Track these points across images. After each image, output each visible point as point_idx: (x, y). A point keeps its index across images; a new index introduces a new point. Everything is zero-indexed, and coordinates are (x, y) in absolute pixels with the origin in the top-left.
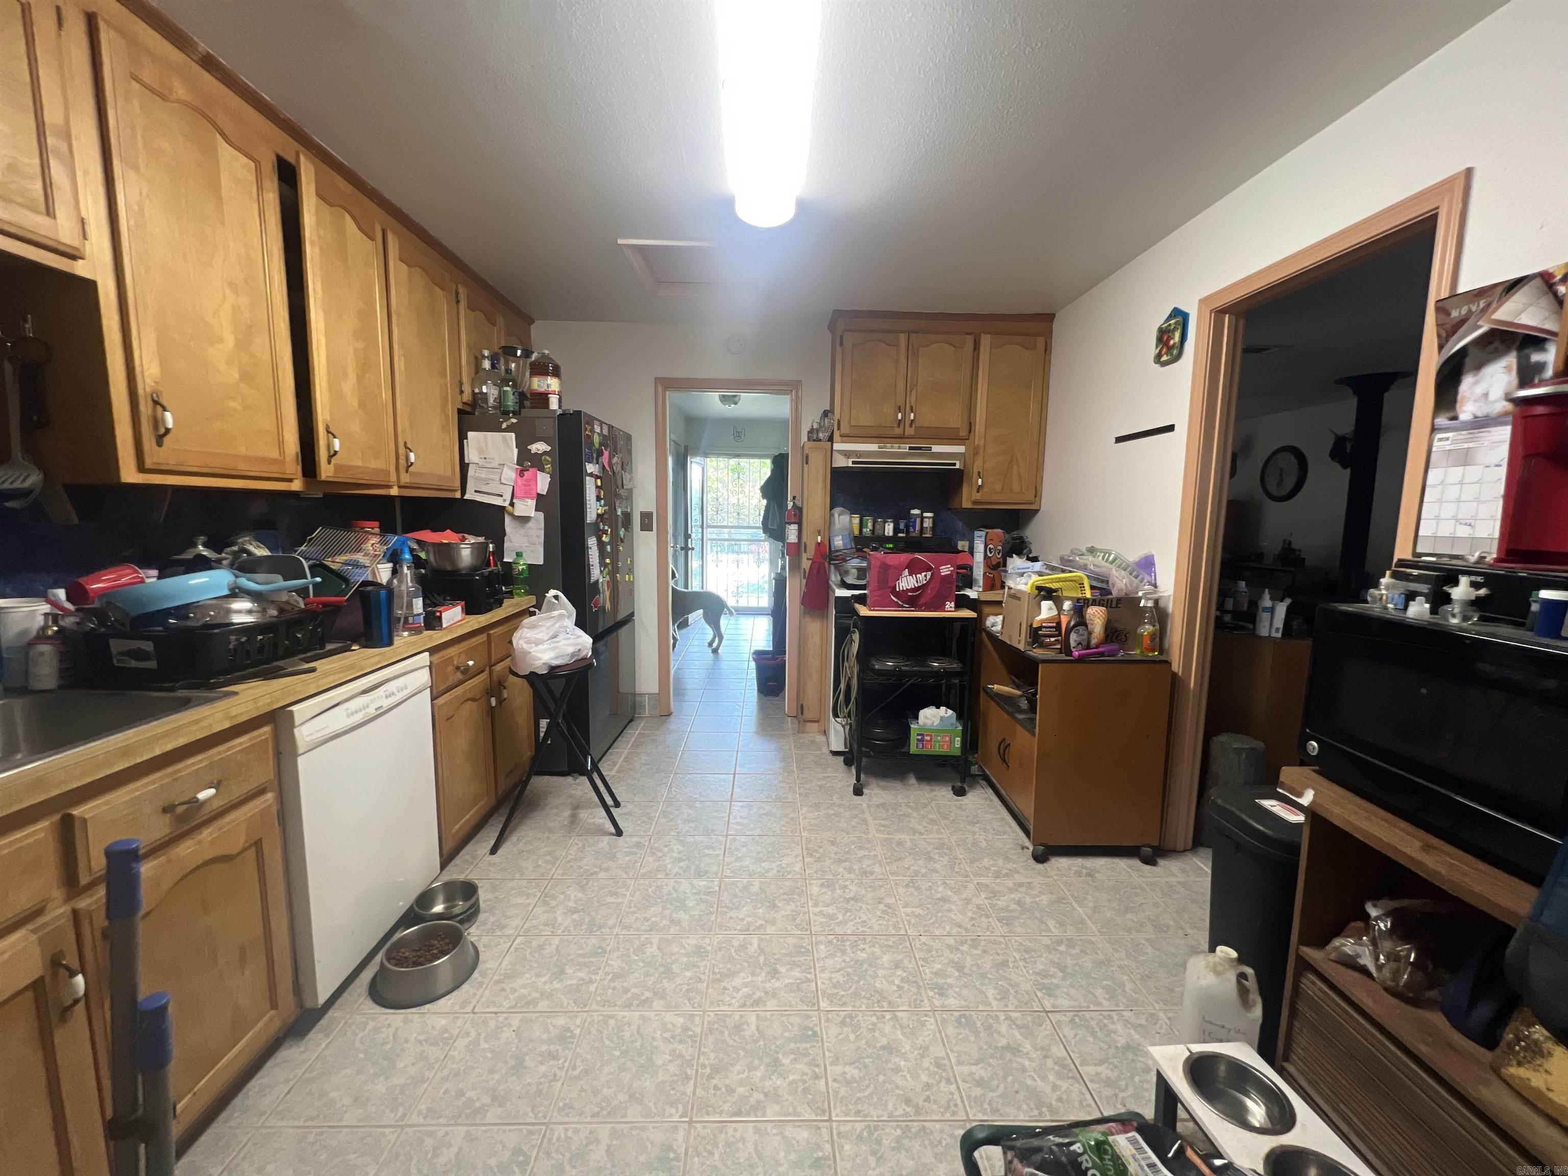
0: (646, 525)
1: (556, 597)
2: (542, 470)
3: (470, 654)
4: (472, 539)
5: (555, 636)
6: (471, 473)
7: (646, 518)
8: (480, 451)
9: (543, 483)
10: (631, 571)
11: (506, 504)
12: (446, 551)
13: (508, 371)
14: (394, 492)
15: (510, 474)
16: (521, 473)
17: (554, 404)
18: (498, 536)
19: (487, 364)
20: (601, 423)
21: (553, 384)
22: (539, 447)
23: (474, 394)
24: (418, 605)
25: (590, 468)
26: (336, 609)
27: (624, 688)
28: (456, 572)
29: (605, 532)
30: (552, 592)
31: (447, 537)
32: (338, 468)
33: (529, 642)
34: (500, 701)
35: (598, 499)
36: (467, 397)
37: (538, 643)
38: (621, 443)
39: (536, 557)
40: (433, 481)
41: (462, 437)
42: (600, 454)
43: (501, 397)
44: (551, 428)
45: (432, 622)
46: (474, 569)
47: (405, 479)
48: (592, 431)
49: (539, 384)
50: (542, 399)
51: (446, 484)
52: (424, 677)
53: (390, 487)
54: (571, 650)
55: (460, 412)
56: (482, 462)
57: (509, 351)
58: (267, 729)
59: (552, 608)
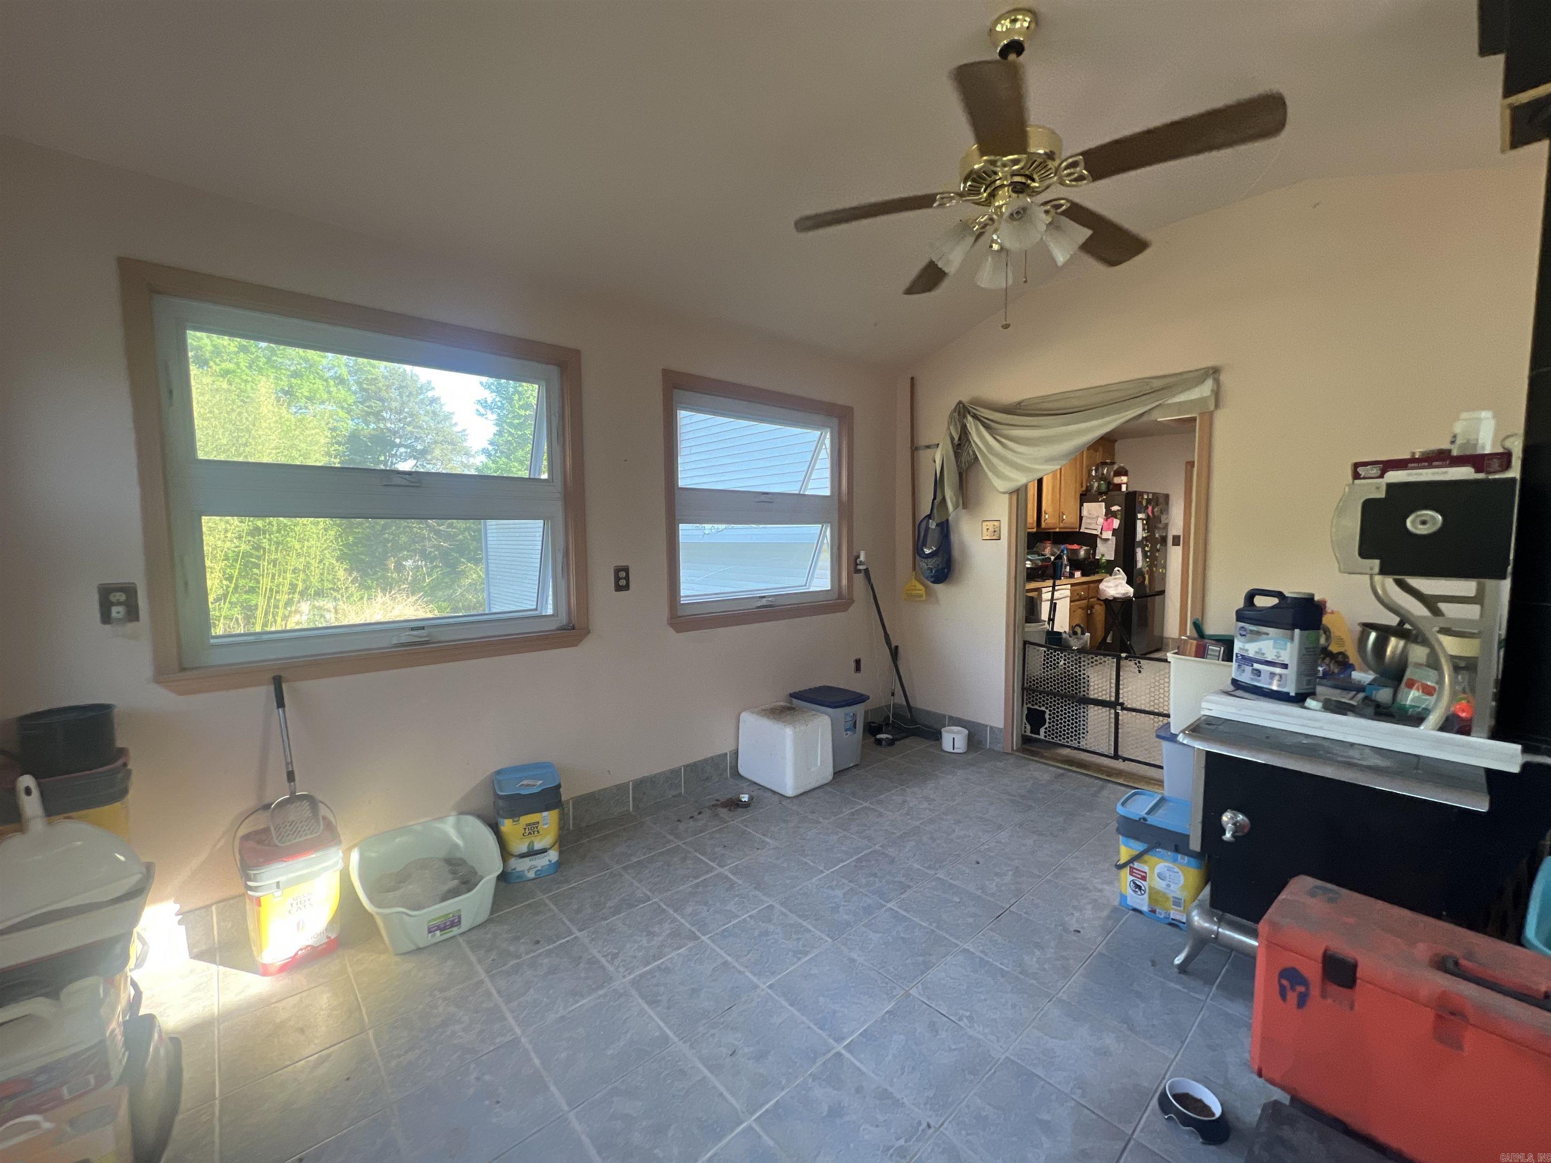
0: (1176, 541)
1: (1118, 571)
2: (1116, 518)
3: (1083, 590)
4: (1085, 548)
5: (1117, 586)
6: (1083, 521)
8: (1089, 511)
9: (1116, 523)
10: (1164, 567)
11: (1099, 533)
12: (1076, 552)
13: (1103, 474)
14: (1057, 530)
15: (1101, 520)
16: (1106, 520)
17: (1124, 488)
18: (1094, 547)
19: (1094, 473)
20: (1148, 493)
21: (1124, 479)
22: (1115, 508)
23: (1087, 486)
24: (1068, 568)
25: (1140, 516)
26: (1047, 567)
28: (1078, 560)
29: (1147, 546)
30: (1117, 568)
31: (1075, 547)
32: (1046, 524)
33: (1106, 587)
34: (1091, 611)
35: (1144, 529)
36: (1084, 489)
37: (1109, 587)
38: (1161, 500)
39: (1111, 556)
40: (1070, 526)
41: (1081, 505)
42: (1147, 508)
43: (1099, 485)
44: (1122, 499)
45: (1072, 576)
46: (1085, 559)
47: (1062, 525)
48: (1143, 498)
49: (1117, 480)
50: (1119, 486)
51: (1074, 526)
52: (1068, 593)
53: (1055, 528)
54: (1123, 592)
55: (1081, 495)
56: (1089, 516)
57: (1104, 464)
58: (1036, 593)
59: (1116, 574)
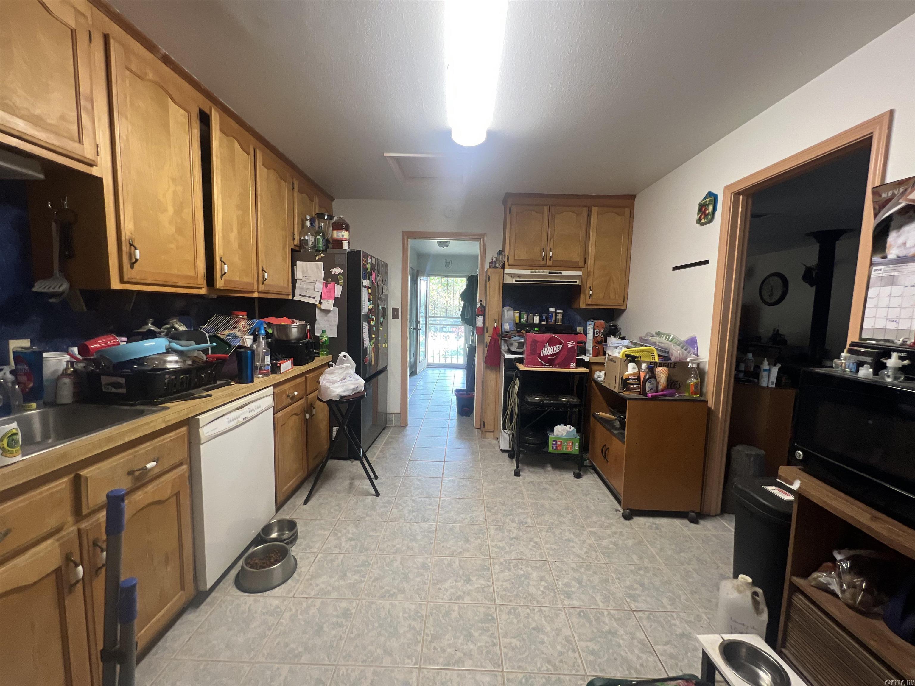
0: (395, 315)
1: (345, 356)
2: (338, 284)
3: (296, 388)
4: (298, 323)
5: (344, 379)
6: (298, 285)
7: (395, 312)
8: (303, 272)
9: (338, 290)
10: (386, 341)
11: (317, 303)
12: (284, 329)
13: (320, 227)
14: (256, 295)
15: (319, 286)
16: (326, 285)
17: (345, 246)
18: (312, 321)
19: (308, 224)
20: (372, 257)
21: (345, 234)
22: (337, 270)
23: (300, 240)
24: (268, 359)
25: (365, 282)
26: (223, 361)
27: (380, 410)
28: (288, 341)
29: (373, 319)
30: (343, 354)
31: (284, 321)
32: (226, 281)
33: (329, 382)
34: (311, 416)
35: (369, 300)
36: (297, 242)
37: (334, 382)
38: (382, 268)
39: (333, 333)
40: (276, 290)
41: (294, 264)
42: (371, 274)
43: (316, 242)
44: (344, 260)
45: (275, 369)
46: (298, 340)
47: (262, 288)
48: (367, 261)
49: (338, 235)
50: (339, 243)
51: (284, 291)
52: (269, 401)
53: (253, 292)
54: (352, 387)
55: (293, 250)
56: (304, 279)
57: (320, 216)
58: (184, 429)
59: (342, 362)
